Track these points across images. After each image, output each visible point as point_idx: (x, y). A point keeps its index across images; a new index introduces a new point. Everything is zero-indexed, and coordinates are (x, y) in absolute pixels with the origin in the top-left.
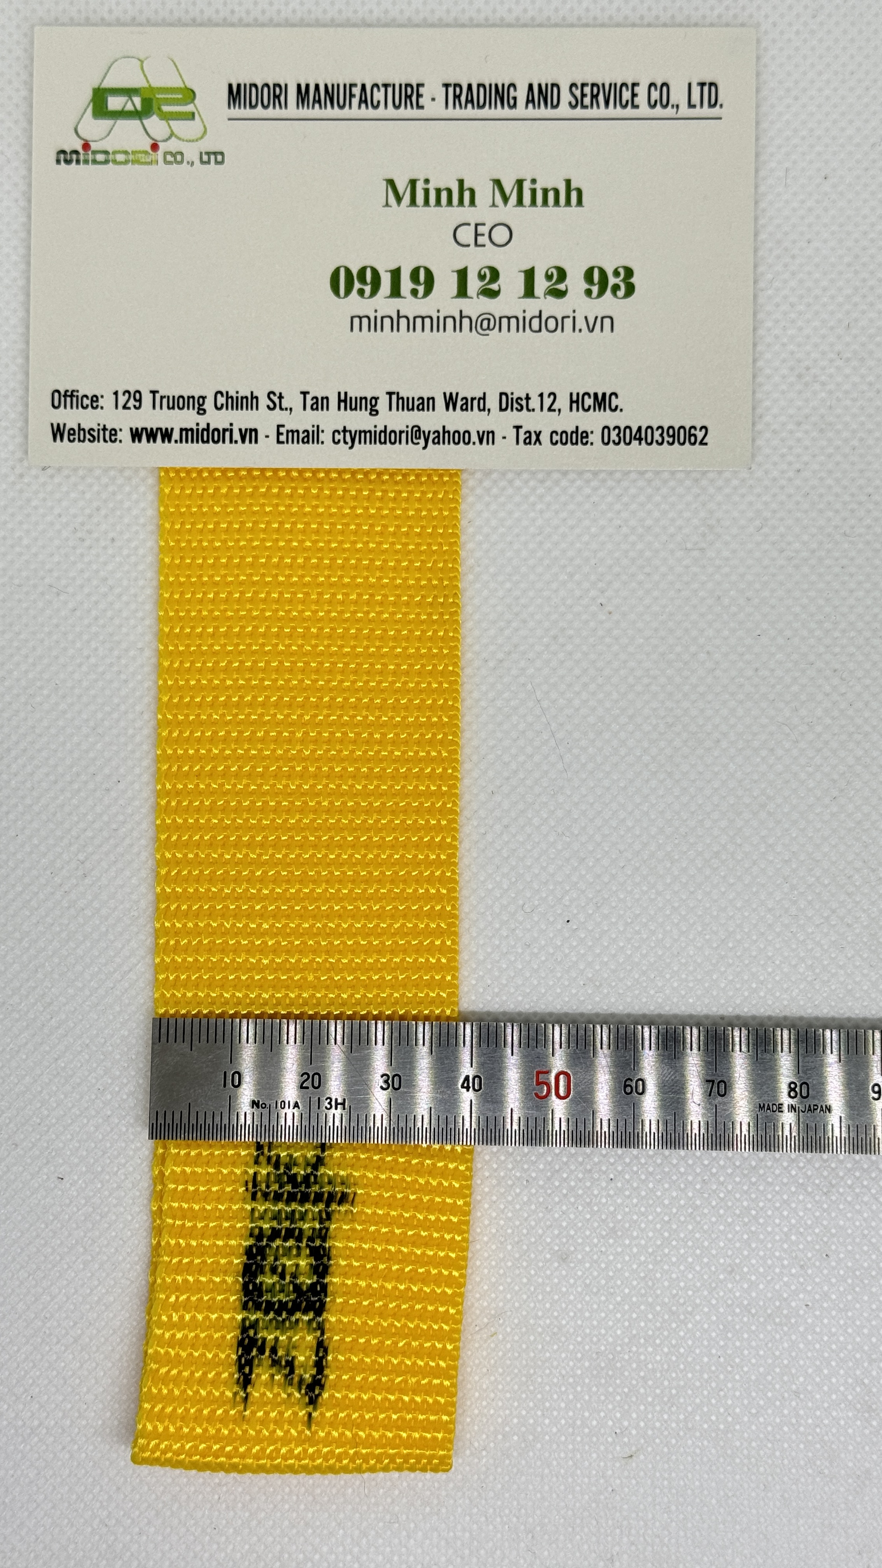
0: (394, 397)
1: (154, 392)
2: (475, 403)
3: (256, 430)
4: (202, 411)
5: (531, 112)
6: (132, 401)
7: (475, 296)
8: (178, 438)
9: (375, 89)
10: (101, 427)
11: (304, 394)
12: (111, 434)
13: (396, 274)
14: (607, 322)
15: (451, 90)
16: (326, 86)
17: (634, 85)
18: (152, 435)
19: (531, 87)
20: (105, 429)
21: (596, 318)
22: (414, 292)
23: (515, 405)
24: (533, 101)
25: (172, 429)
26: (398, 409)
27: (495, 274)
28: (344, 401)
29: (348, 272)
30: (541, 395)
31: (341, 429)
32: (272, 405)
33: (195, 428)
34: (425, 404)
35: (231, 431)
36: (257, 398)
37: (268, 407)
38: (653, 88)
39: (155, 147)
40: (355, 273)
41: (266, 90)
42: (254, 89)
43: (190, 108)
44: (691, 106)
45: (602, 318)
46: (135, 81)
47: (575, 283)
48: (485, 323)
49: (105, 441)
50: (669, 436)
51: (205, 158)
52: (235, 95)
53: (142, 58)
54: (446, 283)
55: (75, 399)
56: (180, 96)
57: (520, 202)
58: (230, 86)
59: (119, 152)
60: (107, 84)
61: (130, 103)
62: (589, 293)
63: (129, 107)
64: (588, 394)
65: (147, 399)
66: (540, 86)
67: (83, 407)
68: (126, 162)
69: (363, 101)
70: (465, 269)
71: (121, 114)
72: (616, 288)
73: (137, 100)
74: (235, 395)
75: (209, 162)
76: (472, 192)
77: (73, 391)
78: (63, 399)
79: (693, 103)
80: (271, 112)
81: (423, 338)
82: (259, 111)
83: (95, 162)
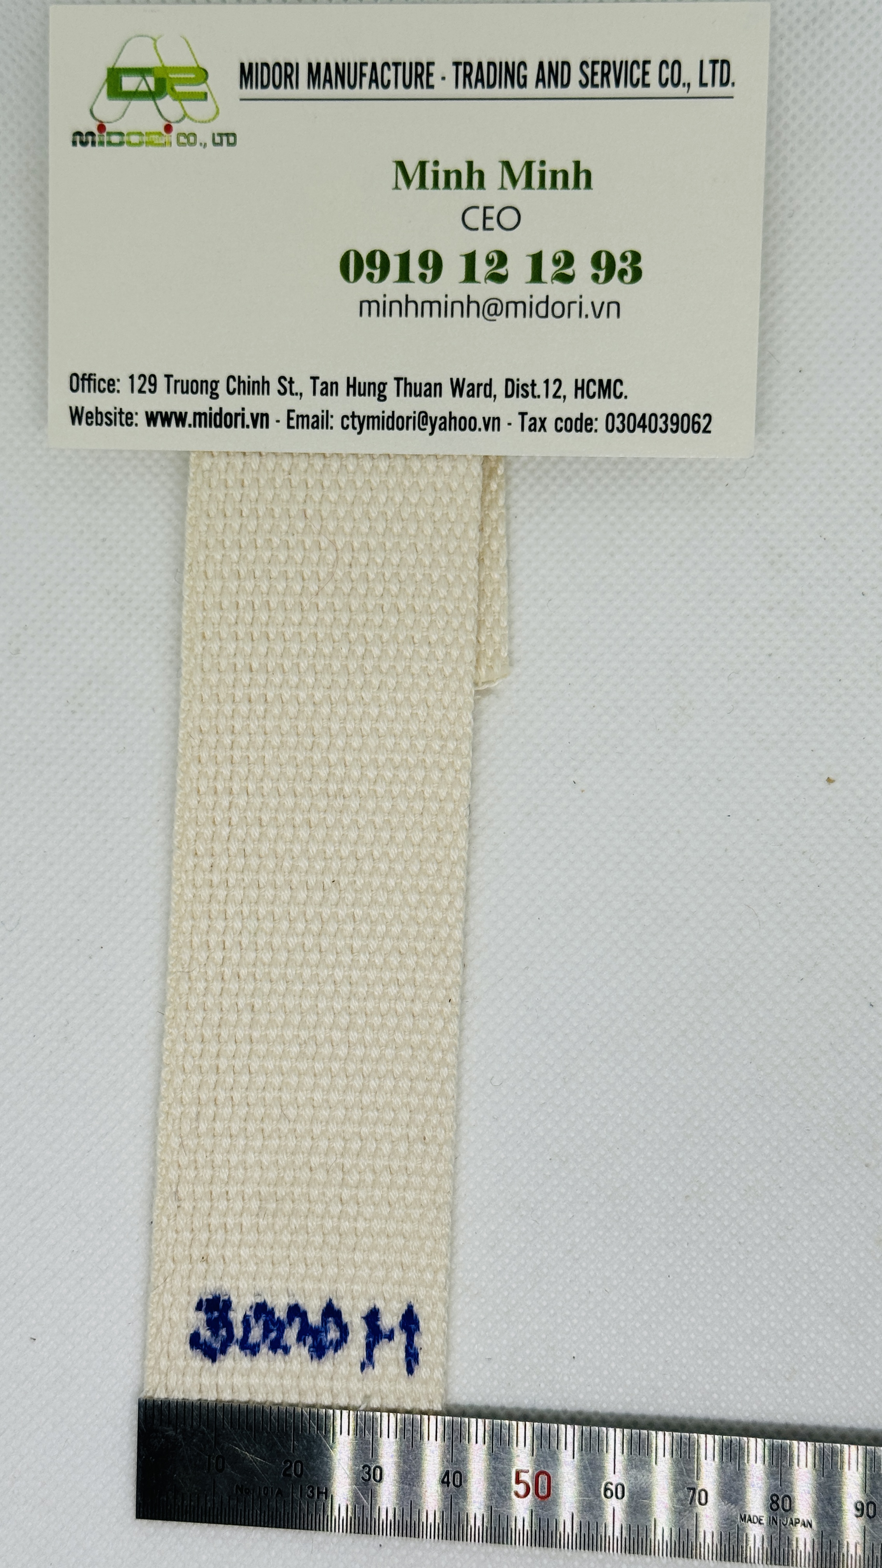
0: (402, 383)
1: (168, 377)
2: (482, 389)
3: (267, 415)
4: (214, 396)
5: (541, 91)
6: (147, 385)
7: (482, 280)
8: (192, 422)
9: (386, 68)
10: (118, 410)
11: (314, 379)
12: (127, 418)
13: (405, 258)
14: (613, 307)
15: (461, 68)
16: (337, 64)
17: (646, 62)
18: (166, 419)
19: (541, 64)
20: (121, 413)
21: (603, 303)
22: (423, 277)
23: (521, 392)
24: (543, 80)
25: (186, 413)
26: (405, 395)
27: (503, 258)
28: (353, 387)
29: (358, 255)
30: (547, 382)
31: (350, 414)
32: (282, 390)
33: (208, 412)
34: (432, 390)
35: (243, 415)
36: (268, 382)
37: (279, 391)
38: (664, 66)
39: (168, 128)
40: (364, 257)
41: (277, 69)
42: (265, 69)
43: (202, 88)
44: (703, 84)
45: (609, 304)
46: (148, 60)
47: (583, 268)
48: (493, 308)
49: (122, 424)
50: (673, 423)
51: (218, 139)
52: (247, 74)
53: (156, 37)
54: (454, 268)
55: (92, 383)
56: (193, 76)
57: (529, 185)
58: (242, 65)
59: (133, 133)
60: (119, 65)
61: (143, 83)
62: (596, 277)
63: (143, 88)
64: (593, 381)
65: (162, 382)
66: (550, 63)
67: (100, 390)
68: (140, 144)
69: (373, 81)
70: (474, 253)
71: (135, 95)
72: (623, 272)
73: (151, 81)
74: (246, 380)
75: (221, 144)
76: (481, 174)
77: (90, 375)
78: (81, 382)
79: (704, 81)
80: (282, 92)
81: (432, 323)
82: (271, 91)
83: (110, 143)
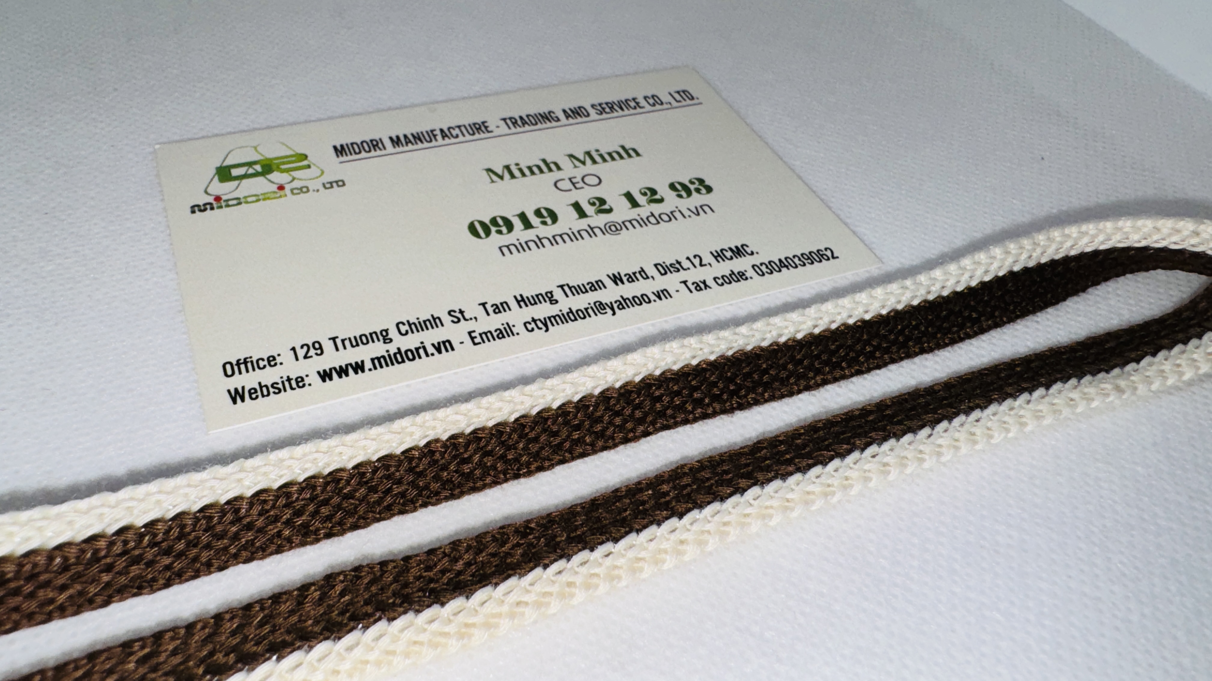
0: (566, 288)
1: (334, 339)
2: (638, 275)
3: (449, 341)
4: (387, 340)
5: (572, 121)
6: (312, 352)
7: (594, 214)
8: (371, 366)
9: (451, 130)
10: (285, 378)
11: (484, 305)
12: (297, 383)
13: (523, 217)
14: (706, 208)
15: (508, 120)
16: (412, 134)
17: (634, 99)
18: (342, 372)
19: (564, 110)
20: (289, 380)
21: (696, 207)
22: (544, 223)
23: (672, 269)
24: (570, 116)
25: (363, 362)
26: (574, 295)
27: (602, 201)
28: (521, 301)
29: (481, 223)
30: (688, 258)
31: (530, 320)
32: (456, 320)
33: (386, 354)
34: (596, 286)
35: (424, 348)
36: (439, 318)
37: (453, 321)
38: (647, 99)
39: (281, 188)
40: (488, 222)
41: (364, 144)
42: (355, 145)
43: (305, 163)
44: (678, 101)
45: (701, 207)
46: (252, 158)
47: (666, 193)
48: (613, 228)
49: (292, 388)
50: (806, 259)
51: (328, 186)
52: (340, 151)
53: (254, 146)
54: (566, 213)
55: (249, 365)
56: (293, 159)
57: (594, 162)
58: (335, 147)
59: (249, 196)
60: (228, 163)
61: (251, 169)
62: (680, 196)
63: (251, 171)
64: (724, 250)
65: (328, 346)
66: (571, 109)
67: (259, 368)
68: (257, 201)
69: (445, 136)
70: (577, 203)
71: (245, 176)
72: (698, 190)
73: (258, 168)
74: (416, 322)
75: (332, 187)
76: (555, 164)
77: (245, 359)
78: (236, 368)
80: (373, 153)
81: (569, 246)
82: (363, 154)
83: (228, 206)
